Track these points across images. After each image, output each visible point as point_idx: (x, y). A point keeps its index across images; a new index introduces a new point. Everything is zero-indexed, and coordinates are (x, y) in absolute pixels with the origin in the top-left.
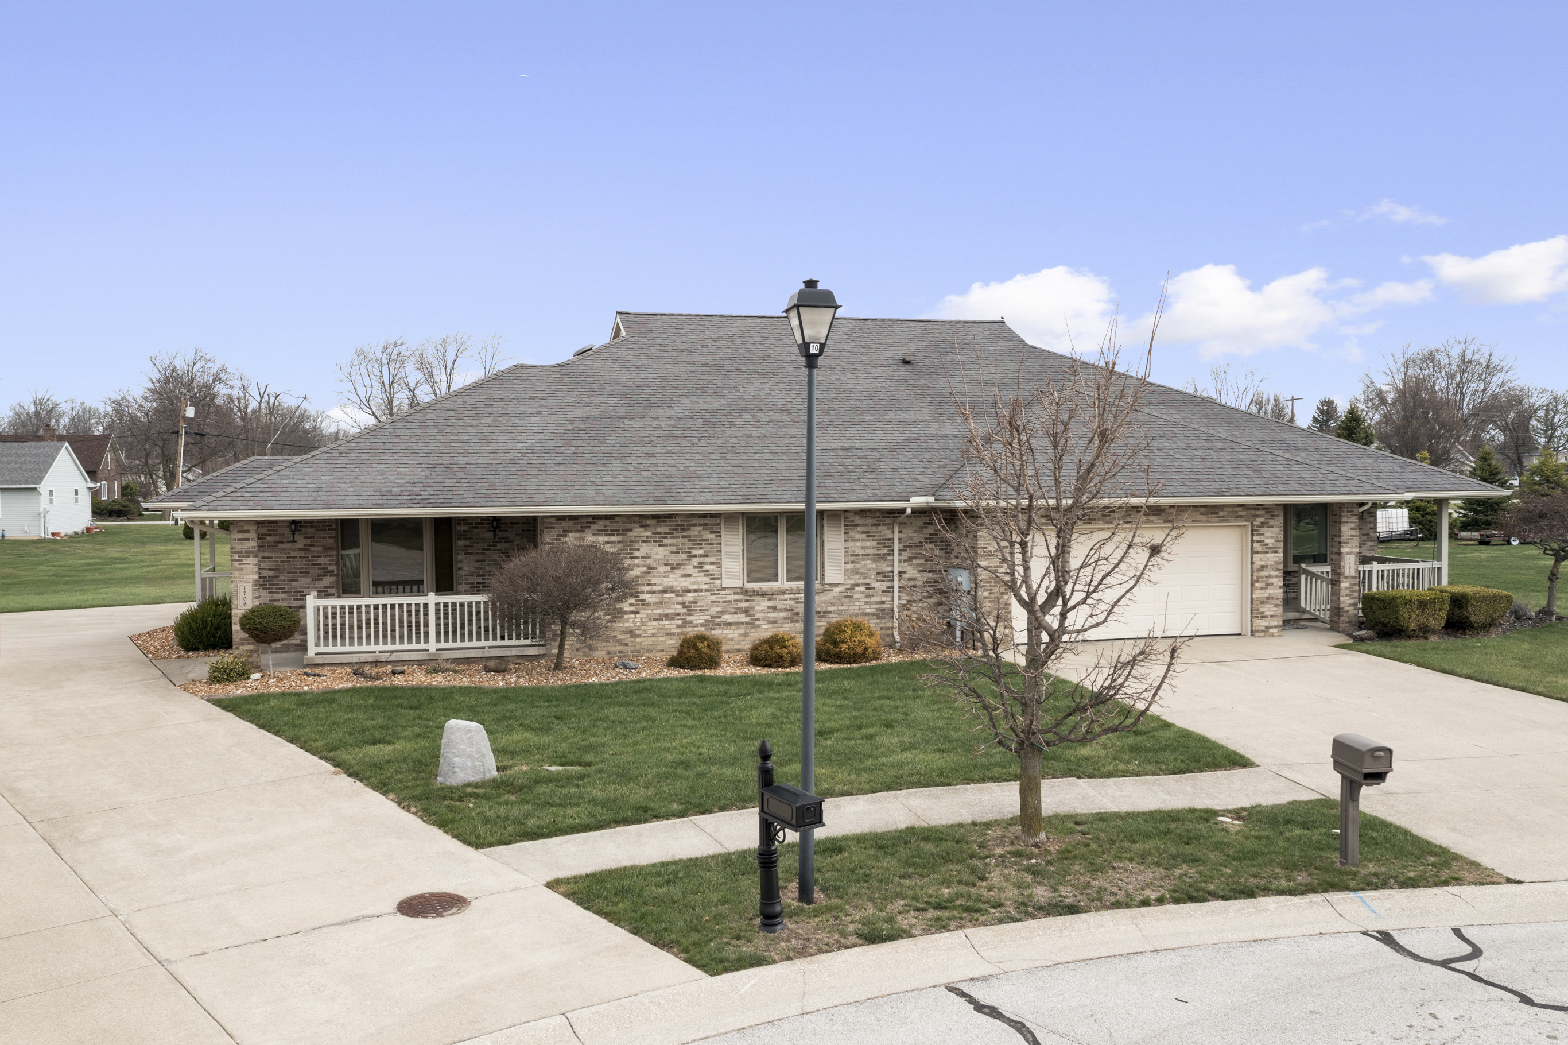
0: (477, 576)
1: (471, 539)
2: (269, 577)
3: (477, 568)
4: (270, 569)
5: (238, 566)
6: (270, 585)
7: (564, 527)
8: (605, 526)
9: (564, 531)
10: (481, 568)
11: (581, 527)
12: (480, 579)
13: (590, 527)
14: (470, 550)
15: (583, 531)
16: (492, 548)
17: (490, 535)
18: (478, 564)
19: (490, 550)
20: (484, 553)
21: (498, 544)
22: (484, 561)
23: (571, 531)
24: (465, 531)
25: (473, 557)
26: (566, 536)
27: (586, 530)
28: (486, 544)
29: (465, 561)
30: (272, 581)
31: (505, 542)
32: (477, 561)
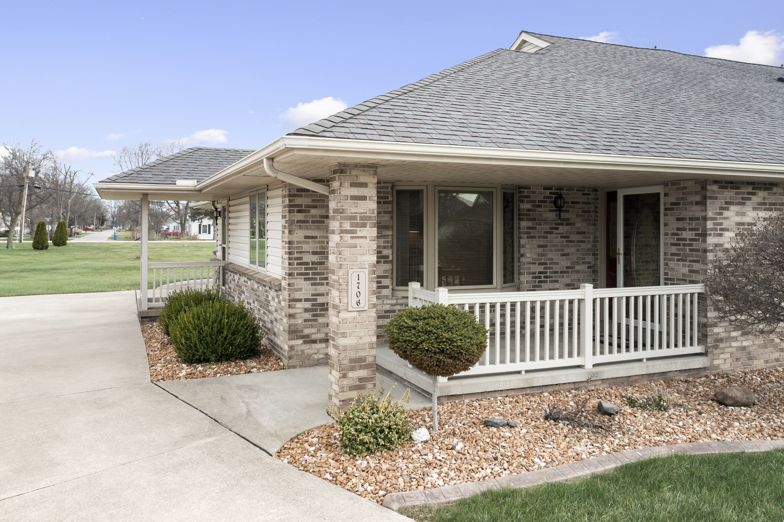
0: (540, 264)
1: (534, 219)
2: (313, 263)
3: (539, 255)
4: (314, 253)
5: (350, 241)
6: (314, 274)
7: (725, 198)
8: (764, 199)
9: (726, 203)
10: (543, 255)
11: (743, 199)
12: (541, 268)
13: (750, 199)
14: (533, 233)
15: (744, 204)
16: (555, 231)
17: (552, 216)
18: (540, 250)
19: (552, 233)
20: (546, 237)
21: (560, 227)
22: (546, 246)
23: (732, 204)
24: (528, 210)
25: (536, 242)
26: (727, 209)
27: (748, 202)
28: (548, 226)
29: (527, 246)
30: (316, 269)
31: (567, 224)
32: (540, 246)
